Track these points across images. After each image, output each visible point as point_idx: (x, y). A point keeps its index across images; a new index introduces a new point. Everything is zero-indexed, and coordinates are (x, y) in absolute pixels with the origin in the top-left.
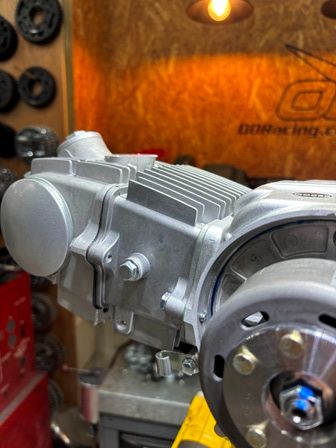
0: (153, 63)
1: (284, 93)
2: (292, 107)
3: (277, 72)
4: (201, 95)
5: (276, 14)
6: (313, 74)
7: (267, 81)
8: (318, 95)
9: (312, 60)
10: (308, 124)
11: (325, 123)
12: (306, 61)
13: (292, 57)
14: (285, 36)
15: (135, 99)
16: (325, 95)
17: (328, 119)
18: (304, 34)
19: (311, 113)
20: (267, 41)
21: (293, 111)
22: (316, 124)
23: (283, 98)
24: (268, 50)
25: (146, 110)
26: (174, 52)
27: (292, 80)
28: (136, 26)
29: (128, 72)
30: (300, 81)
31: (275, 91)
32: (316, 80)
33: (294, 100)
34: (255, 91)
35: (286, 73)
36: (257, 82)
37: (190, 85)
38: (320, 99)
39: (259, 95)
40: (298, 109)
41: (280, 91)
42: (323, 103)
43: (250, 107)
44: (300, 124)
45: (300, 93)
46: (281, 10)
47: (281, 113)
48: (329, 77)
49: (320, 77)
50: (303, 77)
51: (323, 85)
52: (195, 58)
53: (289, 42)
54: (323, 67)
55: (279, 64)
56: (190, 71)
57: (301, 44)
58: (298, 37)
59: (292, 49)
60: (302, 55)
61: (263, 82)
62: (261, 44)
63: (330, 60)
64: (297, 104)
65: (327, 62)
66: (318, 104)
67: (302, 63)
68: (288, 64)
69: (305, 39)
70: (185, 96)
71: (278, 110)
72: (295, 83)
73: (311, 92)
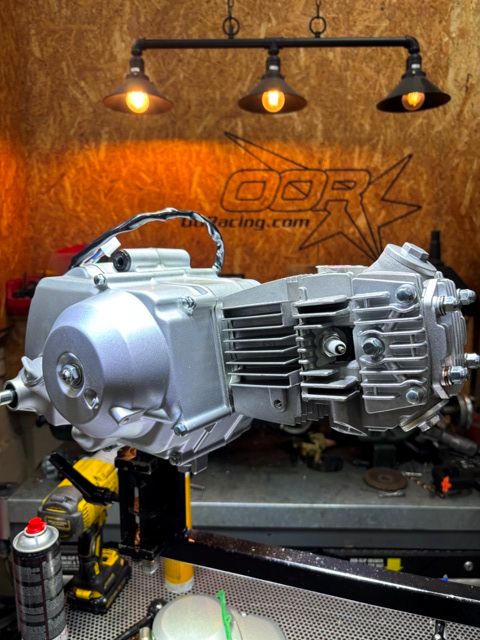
0: (82, 148)
1: (227, 183)
2: (236, 198)
3: (218, 161)
4: (138, 183)
5: (213, 100)
6: (254, 163)
7: (208, 169)
8: (261, 185)
9: (252, 149)
10: (254, 216)
11: (270, 214)
12: (247, 150)
13: (232, 145)
14: (224, 123)
15: (63, 187)
16: (268, 185)
17: (273, 210)
18: (243, 122)
19: (256, 205)
20: (205, 128)
21: (238, 202)
22: (262, 216)
23: (226, 188)
24: (207, 136)
25: (76, 200)
26: (105, 136)
27: (234, 169)
28: (60, 106)
29: (53, 157)
30: (242, 170)
31: (217, 180)
32: (259, 170)
33: (238, 190)
34: (196, 179)
35: (227, 161)
36: (198, 170)
37: (124, 172)
38: (264, 189)
39: (200, 185)
40: (242, 200)
41: (223, 181)
42: (267, 193)
43: (193, 196)
44: (246, 216)
45: (243, 183)
46: (218, 96)
47: (225, 204)
48: (272, 167)
49: (262, 166)
50: (245, 167)
51: (266, 175)
52: (128, 143)
53: (228, 130)
54: (265, 156)
55: (219, 151)
56: (124, 157)
57: (240, 133)
58: (236, 124)
59: (231, 137)
60: (242, 143)
61: (204, 170)
62: (199, 130)
63: (270, 149)
64: (241, 195)
65: (268, 151)
66: (262, 195)
67: (243, 151)
68: (228, 152)
69: (244, 127)
70: (120, 185)
71: (222, 201)
72: (237, 172)
73: (254, 182)
